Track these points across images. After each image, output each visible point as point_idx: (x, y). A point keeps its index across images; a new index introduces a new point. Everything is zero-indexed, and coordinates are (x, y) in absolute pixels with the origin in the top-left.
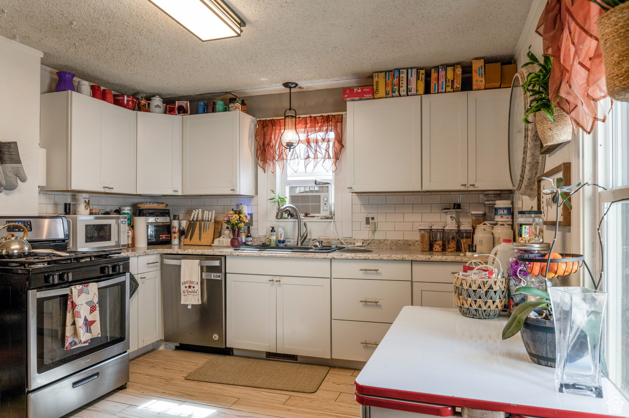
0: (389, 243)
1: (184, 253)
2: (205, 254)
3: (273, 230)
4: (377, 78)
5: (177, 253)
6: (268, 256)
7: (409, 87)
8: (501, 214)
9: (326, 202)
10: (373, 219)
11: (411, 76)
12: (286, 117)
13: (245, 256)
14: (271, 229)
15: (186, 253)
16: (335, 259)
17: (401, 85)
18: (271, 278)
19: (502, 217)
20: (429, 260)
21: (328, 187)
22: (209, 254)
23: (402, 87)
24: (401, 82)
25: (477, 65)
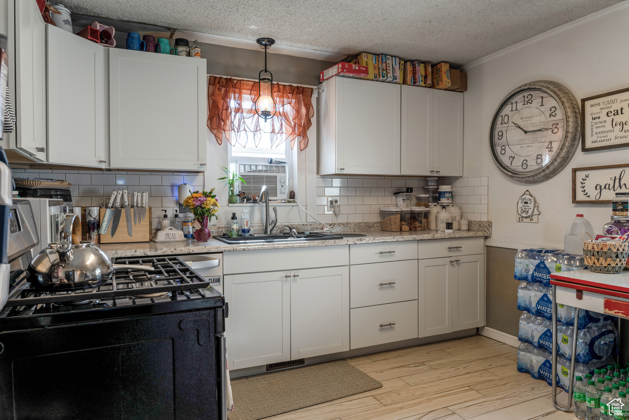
0: (352, 226)
1: (159, 254)
2: (194, 252)
3: (234, 217)
4: (366, 59)
5: (144, 255)
6: (284, 248)
7: (394, 74)
8: (447, 197)
9: (282, 184)
10: (336, 201)
11: (396, 65)
12: (260, 79)
13: (255, 250)
14: (232, 215)
15: (162, 254)
16: (356, 244)
17: (388, 71)
18: (284, 274)
19: (448, 199)
20: (433, 238)
21: (284, 166)
22: (200, 252)
23: (389, 73)
24: (388, 68)
25: (445, 68)
